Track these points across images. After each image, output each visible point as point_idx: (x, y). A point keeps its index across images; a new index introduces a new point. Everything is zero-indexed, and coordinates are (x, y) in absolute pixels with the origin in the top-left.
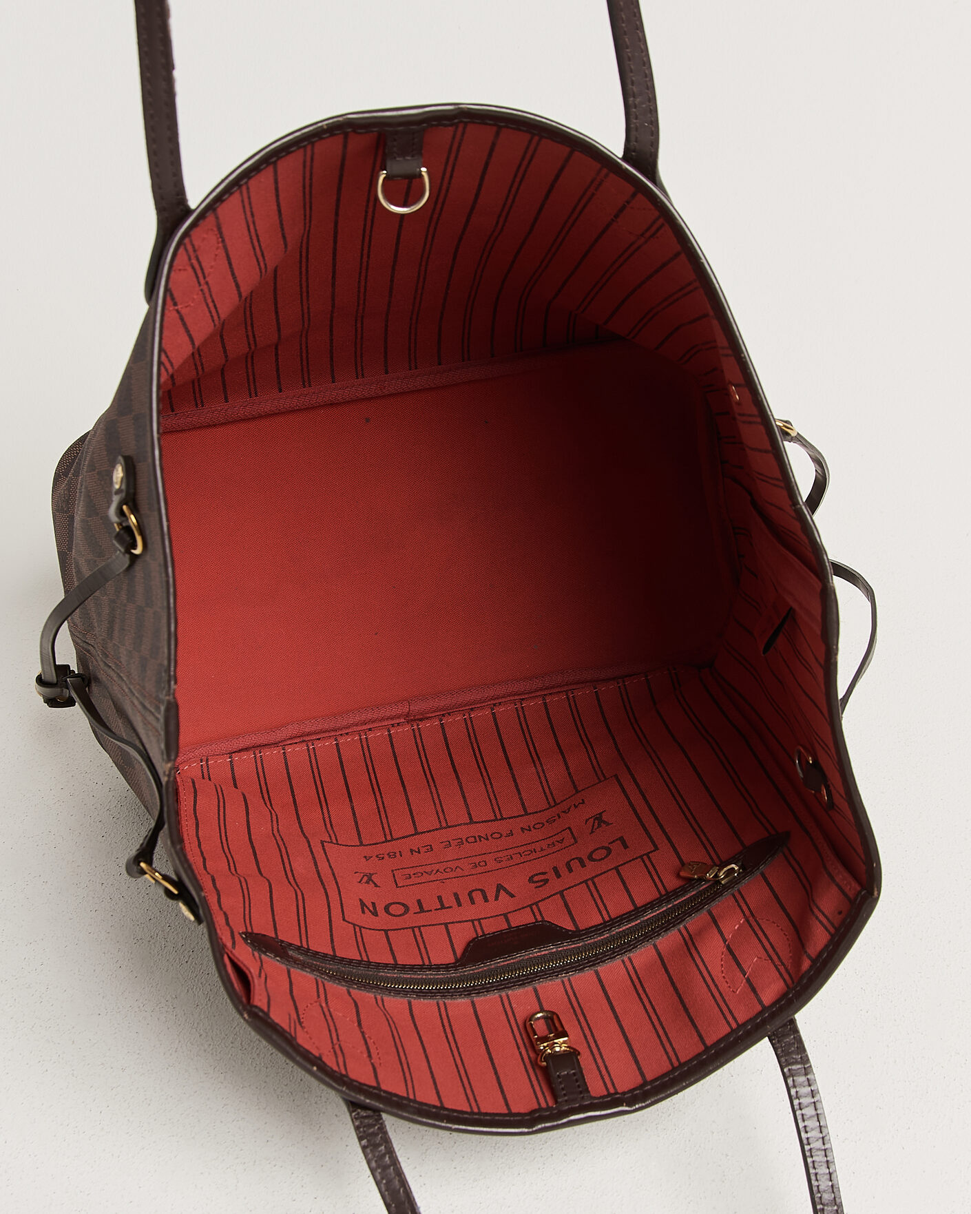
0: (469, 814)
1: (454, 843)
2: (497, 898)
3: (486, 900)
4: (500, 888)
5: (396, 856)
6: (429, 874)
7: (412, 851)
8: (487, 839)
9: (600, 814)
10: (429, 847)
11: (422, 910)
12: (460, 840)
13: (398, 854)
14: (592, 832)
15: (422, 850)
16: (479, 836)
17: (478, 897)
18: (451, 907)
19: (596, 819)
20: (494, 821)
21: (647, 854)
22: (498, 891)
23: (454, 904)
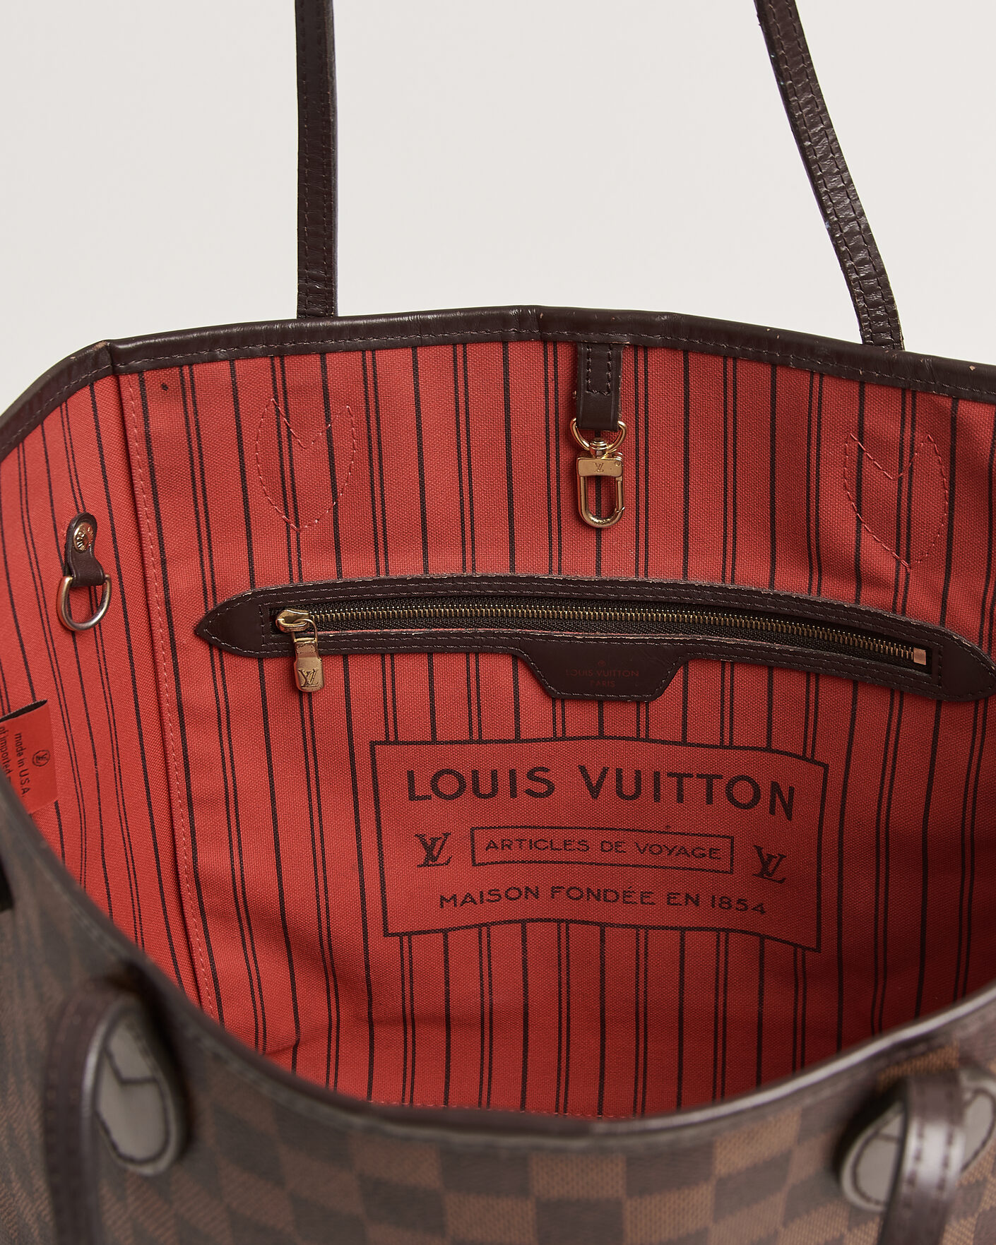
0: (602, 941)
1: (636, 898)
2: (605, 771)
3: (619, 771)
4: (595, 791)
5: (721, 899)
6: (683, 851)
7: (697, 903)
8: (589, 890)
9: (425, 865)
10: (672, 901)
11: (710, 779)
12: (627, 899)
13: (717, 902)
14: (446, 835)
15: (681, 899)
16: (598, 900)
17: (629, 787)
18: (670, 775)
19: (435, 859)
20: (572, 921)
21: (387, 742)
22: (600, 784)
23: (663, 778)
